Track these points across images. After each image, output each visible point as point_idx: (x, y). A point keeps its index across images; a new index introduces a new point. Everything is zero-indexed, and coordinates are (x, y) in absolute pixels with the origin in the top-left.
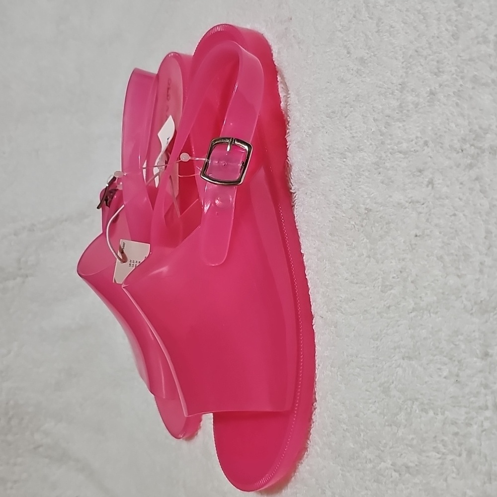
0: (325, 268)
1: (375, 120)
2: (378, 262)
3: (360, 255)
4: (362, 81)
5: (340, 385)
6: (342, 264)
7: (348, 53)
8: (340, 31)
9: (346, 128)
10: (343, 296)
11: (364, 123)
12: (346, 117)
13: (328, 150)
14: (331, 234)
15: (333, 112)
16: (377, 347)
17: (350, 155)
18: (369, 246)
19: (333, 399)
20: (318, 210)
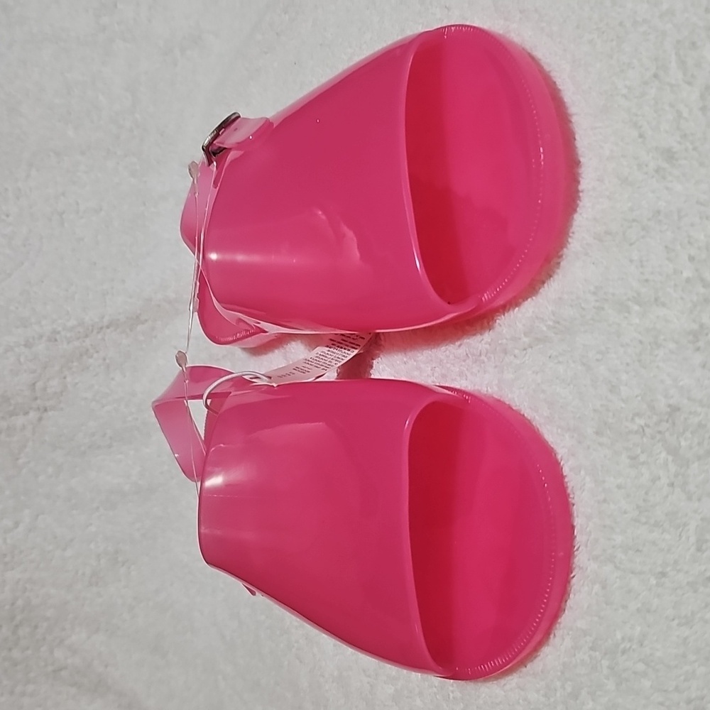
0: (584, 485)
1: (691, 259)
2: (690, 498)
3: (655, 479)
4: (667, 188)
5: (606, 681)
6: (619, 487)
7: (641, 136)
8: (624, 96)
9: (631, 261)
10: (619, 539)
11: (668, 259)
12: (631, 245)
13: (594, 293)
14: (597, 433)
15: (608, 233)
16: (686, 639)
17: (636, 308)
18: (673, 468)
19: (593, 700)
20: (572, 386)
